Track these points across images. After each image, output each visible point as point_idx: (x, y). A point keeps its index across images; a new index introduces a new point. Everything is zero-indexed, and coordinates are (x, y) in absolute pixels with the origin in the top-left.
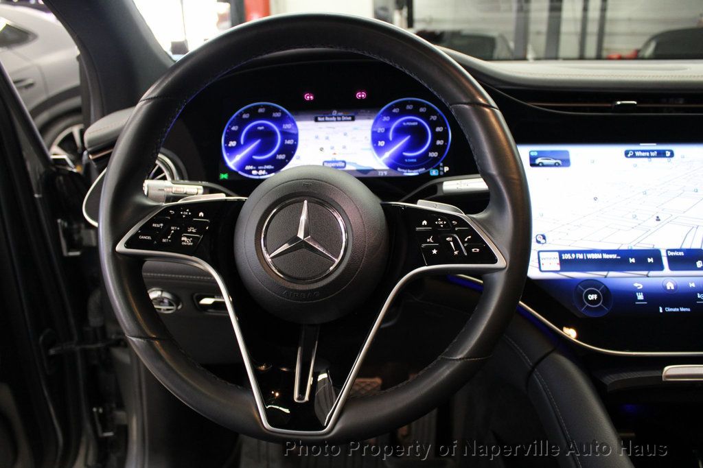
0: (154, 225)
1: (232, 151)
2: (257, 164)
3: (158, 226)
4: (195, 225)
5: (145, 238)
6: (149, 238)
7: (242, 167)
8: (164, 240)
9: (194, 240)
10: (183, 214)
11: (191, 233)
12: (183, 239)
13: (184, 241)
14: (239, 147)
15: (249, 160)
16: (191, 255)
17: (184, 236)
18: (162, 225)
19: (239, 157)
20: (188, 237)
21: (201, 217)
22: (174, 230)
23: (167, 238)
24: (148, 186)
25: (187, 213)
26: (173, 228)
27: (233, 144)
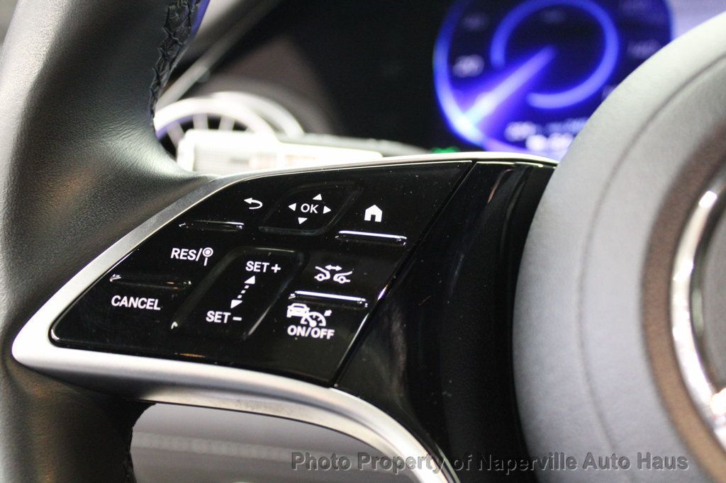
0: (176, 253)
1: (467, 87)
2: (545, 120)
3: (193, 256)
4: (347, 254)
5: (136, 303)
6: (151, 304)
7: (497, 131)
8: (213, 317)
9: (342, 317)
10: (298, 213)
11: (330, 286)
12: (292, 311)
13: (296, 321)
14: (488, 77)
15: (521, 110)
16: (326, 385)
17: (300, 299)
18: (208, 252)
19: (488, 103)
20: (315, 305)
21: (372, 225)
22: (259, 276)
23: (227, 309)
24: (196, 152)
25: (313, 209)
26: (252, 266)
27: (469, 66)
